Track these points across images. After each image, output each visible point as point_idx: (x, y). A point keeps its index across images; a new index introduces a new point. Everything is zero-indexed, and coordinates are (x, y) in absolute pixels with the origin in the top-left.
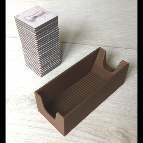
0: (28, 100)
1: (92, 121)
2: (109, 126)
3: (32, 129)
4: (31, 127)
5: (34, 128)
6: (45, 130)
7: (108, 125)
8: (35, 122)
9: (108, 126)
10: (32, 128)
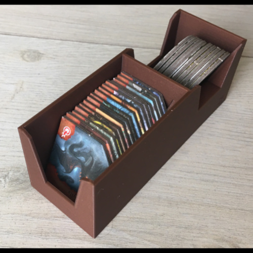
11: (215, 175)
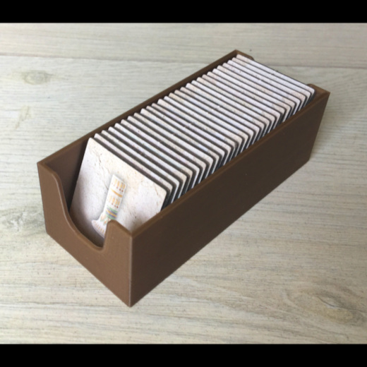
0: (18, 223)
1: (235, 270)
2: (290, 278)
3: (44, 308)
4: (38, 303)
5: (52, 306)
6: (88, 308)
7: (286, 278)
8: (49, 288)
9: (286, 280)
10: (43, 306)
11: (302, 206)
